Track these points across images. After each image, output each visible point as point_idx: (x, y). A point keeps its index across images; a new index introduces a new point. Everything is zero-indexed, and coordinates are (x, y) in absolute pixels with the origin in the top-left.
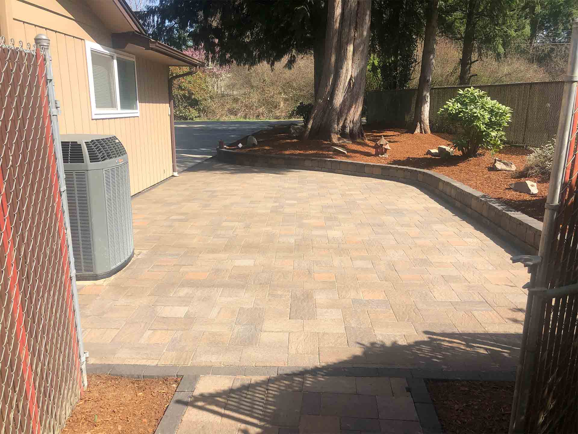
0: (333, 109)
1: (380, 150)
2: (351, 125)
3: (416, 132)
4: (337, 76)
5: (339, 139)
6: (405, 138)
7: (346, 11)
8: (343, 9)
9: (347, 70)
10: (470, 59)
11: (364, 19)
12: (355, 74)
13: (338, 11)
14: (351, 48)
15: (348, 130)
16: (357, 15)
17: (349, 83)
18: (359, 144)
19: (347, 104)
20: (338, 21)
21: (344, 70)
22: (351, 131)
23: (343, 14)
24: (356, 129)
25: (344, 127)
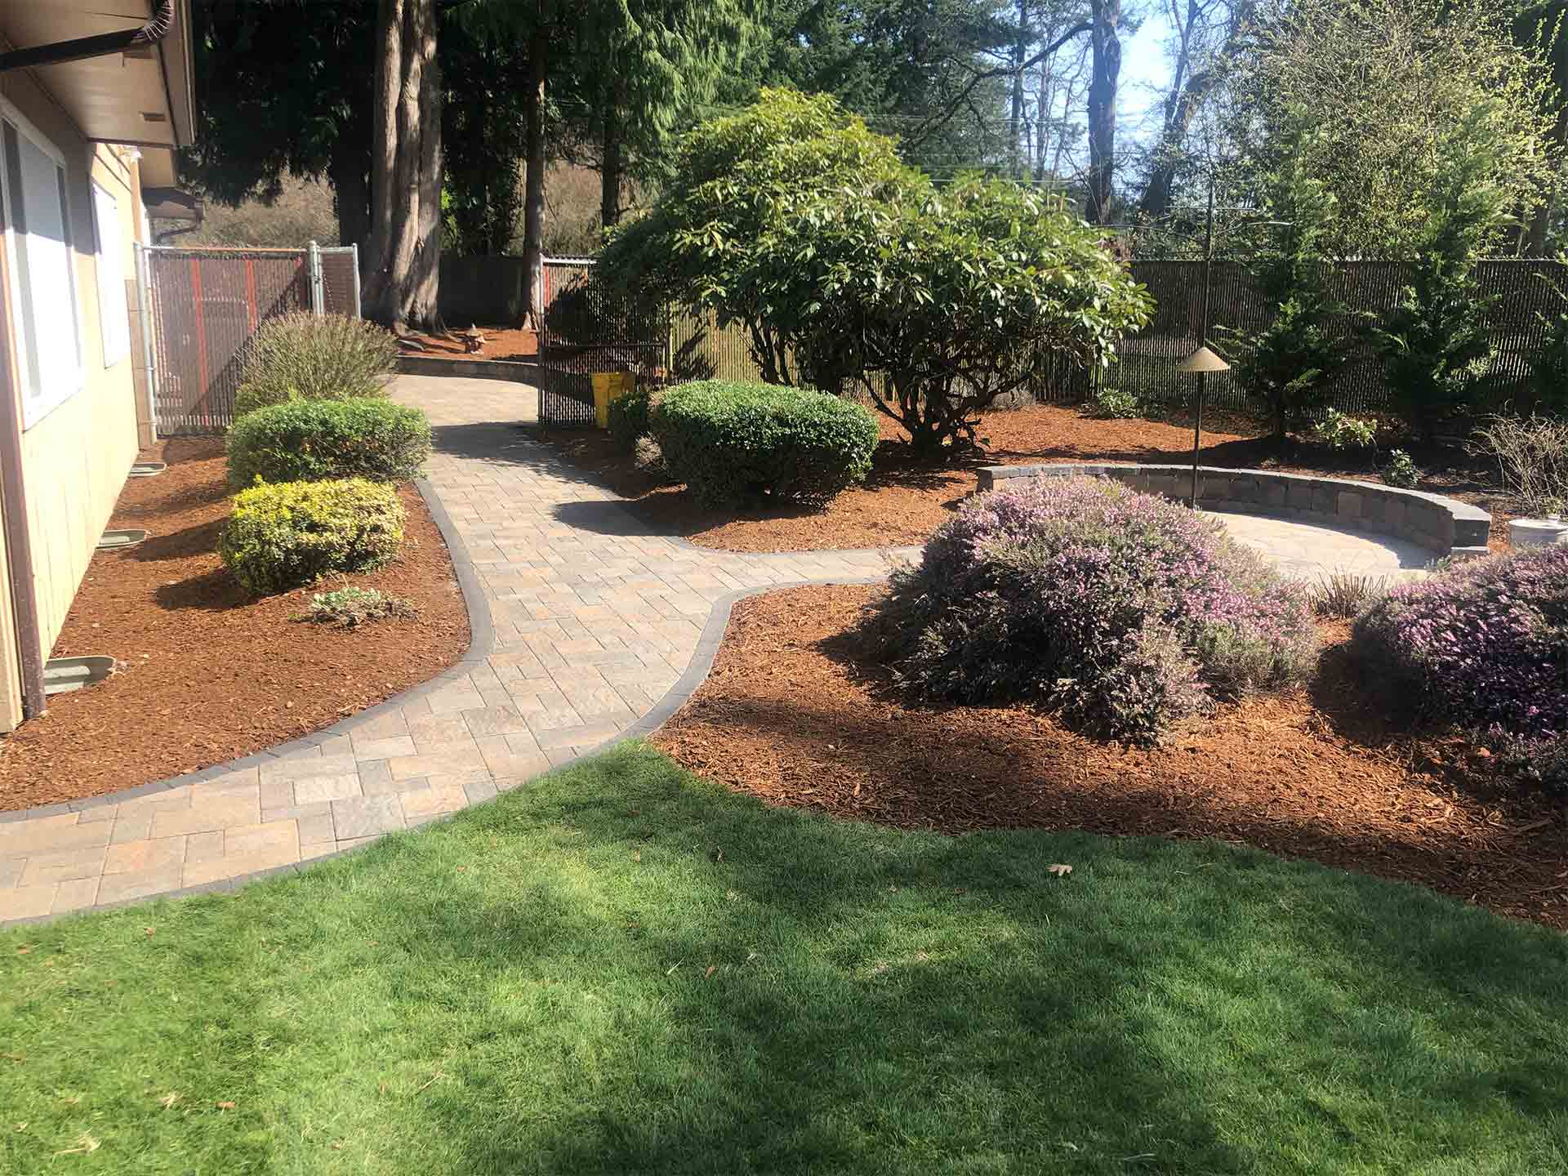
0: (394, 285)
1: (471, 345)
2: (424, 312)
3: (525, 327)
4: (397, 237)
5: (407, 331)
6: (509, 334)
7: (405, 143)
8: (399, 138)
9: (412, 229)
10: (617, 206)
11: (432, 157)
12: (424, 236)
13: (392, 142)
14: (415, 198)
15: (419, 318)
16: (421, 149)
17: (416, 248)
18: (439, 338)
19: (415, 278)
20: (393, 156)
21: (407, 228)
22: (425, 320)
23: (399, 145)
24: (432, 316)
25: (413, 313)
